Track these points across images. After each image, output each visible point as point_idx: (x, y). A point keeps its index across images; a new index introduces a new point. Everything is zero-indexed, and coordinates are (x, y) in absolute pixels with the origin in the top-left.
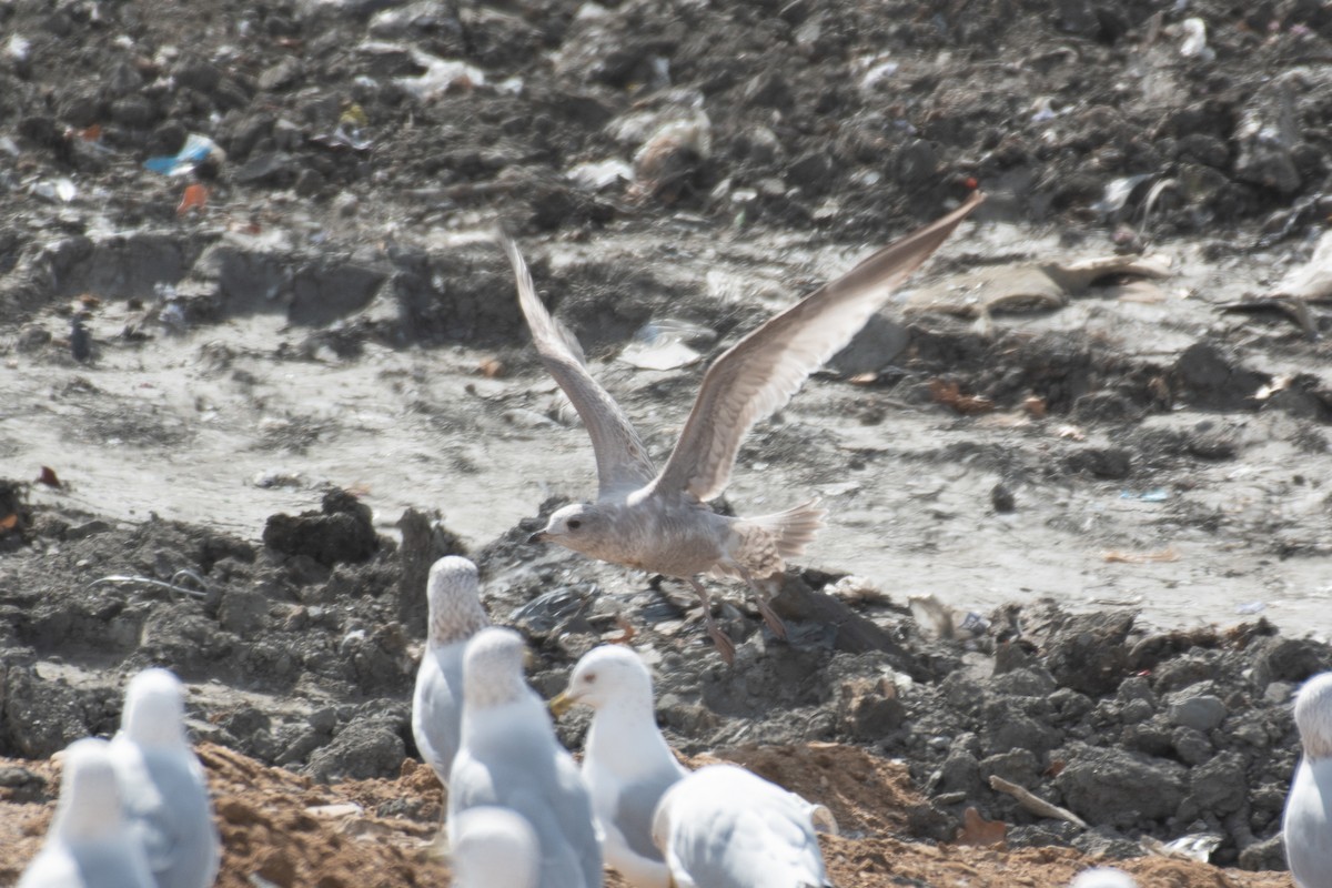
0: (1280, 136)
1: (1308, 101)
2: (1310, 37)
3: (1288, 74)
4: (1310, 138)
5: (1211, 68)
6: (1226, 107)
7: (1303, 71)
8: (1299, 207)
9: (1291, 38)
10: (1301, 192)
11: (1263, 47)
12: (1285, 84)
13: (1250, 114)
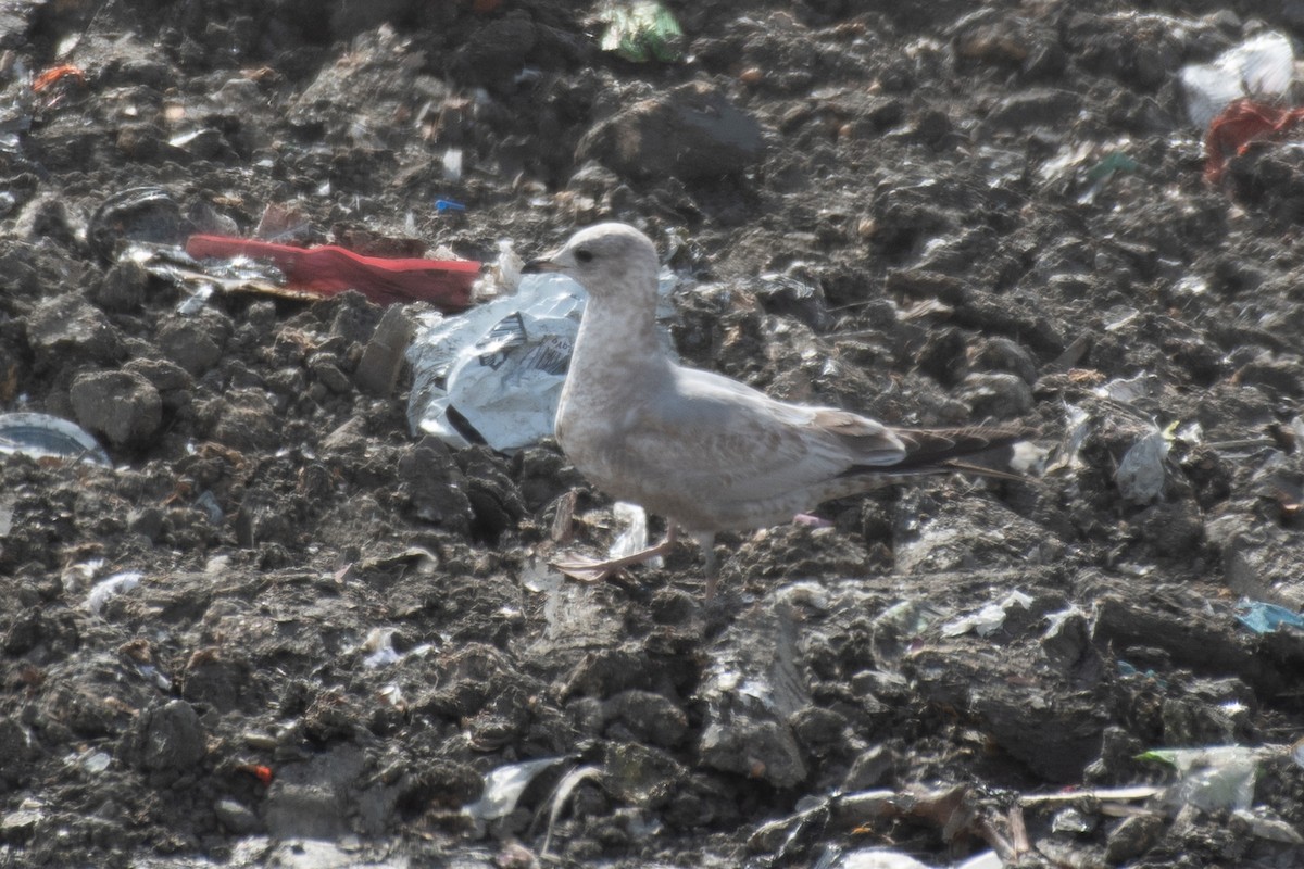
0: (771, 696)
1: (822, 636)
2: (823, 531)
3: (785, 593)
4: (821, 699)
5: (659, 581)
6: (684, 646)
7: (812, 587)
8: (805, 814)
9: (792, 532)
10: (807, 788)
11: (744, 547)
12: (781, 608)
13: (723, 657)
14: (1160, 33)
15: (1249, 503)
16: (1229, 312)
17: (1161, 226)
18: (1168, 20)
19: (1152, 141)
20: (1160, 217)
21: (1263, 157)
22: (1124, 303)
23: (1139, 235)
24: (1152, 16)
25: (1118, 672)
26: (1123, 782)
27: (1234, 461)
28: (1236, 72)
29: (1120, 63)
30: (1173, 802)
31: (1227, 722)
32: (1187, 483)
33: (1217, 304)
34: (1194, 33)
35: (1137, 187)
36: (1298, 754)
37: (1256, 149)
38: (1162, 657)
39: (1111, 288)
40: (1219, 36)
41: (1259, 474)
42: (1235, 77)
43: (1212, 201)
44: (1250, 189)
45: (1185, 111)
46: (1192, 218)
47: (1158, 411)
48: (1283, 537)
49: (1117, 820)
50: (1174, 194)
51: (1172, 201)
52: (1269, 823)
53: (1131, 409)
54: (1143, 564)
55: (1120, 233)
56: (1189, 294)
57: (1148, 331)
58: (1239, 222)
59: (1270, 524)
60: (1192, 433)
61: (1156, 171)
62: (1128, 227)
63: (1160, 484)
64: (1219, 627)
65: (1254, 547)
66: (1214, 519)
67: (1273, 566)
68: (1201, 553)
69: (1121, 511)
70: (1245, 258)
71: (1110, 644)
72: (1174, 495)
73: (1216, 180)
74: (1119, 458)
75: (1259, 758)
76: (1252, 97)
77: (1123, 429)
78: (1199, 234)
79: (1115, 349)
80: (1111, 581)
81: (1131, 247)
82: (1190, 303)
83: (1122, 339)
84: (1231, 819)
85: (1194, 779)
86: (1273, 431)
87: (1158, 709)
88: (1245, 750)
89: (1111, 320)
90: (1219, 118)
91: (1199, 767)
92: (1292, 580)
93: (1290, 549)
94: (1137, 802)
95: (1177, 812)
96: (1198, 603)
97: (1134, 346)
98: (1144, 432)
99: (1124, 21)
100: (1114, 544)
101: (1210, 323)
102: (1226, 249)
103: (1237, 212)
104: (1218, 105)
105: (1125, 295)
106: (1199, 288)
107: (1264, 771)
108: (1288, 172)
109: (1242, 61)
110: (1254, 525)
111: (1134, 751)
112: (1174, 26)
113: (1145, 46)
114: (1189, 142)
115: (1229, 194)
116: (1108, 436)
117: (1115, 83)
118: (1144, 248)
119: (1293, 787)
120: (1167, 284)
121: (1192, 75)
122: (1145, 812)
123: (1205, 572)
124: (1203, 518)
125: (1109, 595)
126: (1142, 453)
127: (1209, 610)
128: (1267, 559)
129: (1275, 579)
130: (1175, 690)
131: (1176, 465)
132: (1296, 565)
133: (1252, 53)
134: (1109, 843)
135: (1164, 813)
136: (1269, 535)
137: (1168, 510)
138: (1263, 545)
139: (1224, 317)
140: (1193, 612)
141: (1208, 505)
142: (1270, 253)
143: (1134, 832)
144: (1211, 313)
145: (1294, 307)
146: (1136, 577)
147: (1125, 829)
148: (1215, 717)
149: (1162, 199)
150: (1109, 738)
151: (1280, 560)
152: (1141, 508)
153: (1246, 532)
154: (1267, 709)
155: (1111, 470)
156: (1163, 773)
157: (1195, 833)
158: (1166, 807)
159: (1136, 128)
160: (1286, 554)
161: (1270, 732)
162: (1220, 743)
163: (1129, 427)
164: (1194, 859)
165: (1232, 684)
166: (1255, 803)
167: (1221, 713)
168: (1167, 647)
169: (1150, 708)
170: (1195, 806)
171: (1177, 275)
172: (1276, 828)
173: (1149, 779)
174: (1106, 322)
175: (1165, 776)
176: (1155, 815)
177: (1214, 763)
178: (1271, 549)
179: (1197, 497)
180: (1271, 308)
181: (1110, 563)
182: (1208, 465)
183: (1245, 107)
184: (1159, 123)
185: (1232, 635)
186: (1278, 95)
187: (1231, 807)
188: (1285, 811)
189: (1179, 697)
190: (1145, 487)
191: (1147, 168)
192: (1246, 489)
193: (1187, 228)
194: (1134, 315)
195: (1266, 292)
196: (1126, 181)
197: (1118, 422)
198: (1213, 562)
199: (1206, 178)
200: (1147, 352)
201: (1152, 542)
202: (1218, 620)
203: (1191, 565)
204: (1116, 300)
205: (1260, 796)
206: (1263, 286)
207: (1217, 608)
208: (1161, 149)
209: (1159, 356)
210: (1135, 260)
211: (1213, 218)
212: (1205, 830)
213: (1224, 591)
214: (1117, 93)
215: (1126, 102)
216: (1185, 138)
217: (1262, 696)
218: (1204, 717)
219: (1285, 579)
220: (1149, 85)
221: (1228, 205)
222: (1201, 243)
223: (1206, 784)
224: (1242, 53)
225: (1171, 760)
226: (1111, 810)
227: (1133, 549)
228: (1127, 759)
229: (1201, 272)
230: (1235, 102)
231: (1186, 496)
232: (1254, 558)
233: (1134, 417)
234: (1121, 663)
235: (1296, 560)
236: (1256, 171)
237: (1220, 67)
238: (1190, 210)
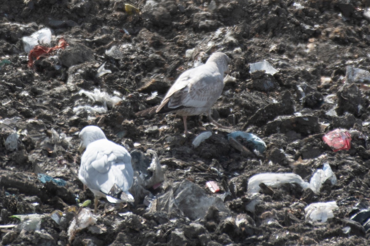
14: (17, 28)
15: (39, 151)
16: (34, 101)
17: (16, 78)
18: (19, 25)
19: (14, 56)
20: (16, 76)
21: (44, 60)
22: (7, 98)
23: (11, 81)
24: (15, 24)
25: (5, 195)
26: (6, 224)
27: (36, 140)
28: (37, 38)
29: (6, 36)
30: (19, 229)
31: (34, 208)
32: (24, 145)
33: (31, 99)
34: (26, 28)
35: (11, 68)
36: (52, 216)
37: (42, 58)
38: (17, 191)
39: (4, 94)
40: (32, 29)
41: (42, 143)
42: (36, 40)
43: (30, 72)
44: (40, 68)
45: (23, 48)
46: (25, 76)
47: (16, 127)
48: (48, 160)
49: (5, 233)
50: (20, 70)
51: (20, 72)
52: (44, 234)
53: (9, 126)
54: (12, 166)
55: (6, 80)
56: (24, 96)
57: (14, 105)
58: (37, 78)
59: (45, 156)
60: (25, 133)
61: (16, 64)
62: (8, 78)
63: (17, 146)
64: (32, 183)
65: (41, 162)
66: (31, 155)
67: (46, 167)
68: (27, 164)
69: (6, 153)
70: (39, 87)
71: (3, 187)
72: (20, 149)
73: (31, 66)
74: (6, 139)
75: (42, 217)
76: (40, 45)
77: (6, 131)
78: (27, 80)
79: (5, 110)
80: (3, 171)
81: (9, 84)
82: (24, 99)
83: (7, 108)
84: (35, 233)
85: (25, 223)
86: (45, 132)
87: (16, 205)
88: (38, 215)
89: (4, 103)
90: (32, 50)
91: (26, 220)
92: (51, 171)
93: (50, 163)
94: (10, 229)
95: (20, 231)
96: (26, 177)
97: (10, 110)
98: (12, 132)
99: (7, 25)
100: (4, 161)
101: (30, 104)
102: (33, 84)
103: (36, 75)
104: (32, 47)
105: (8, 96)
106: (27, 94)
107: (43, 221)
108: (50, 64)
109: (38, 35)
110: (41, 156)
111: (10, 216)
112: (21, 26)
113: (13, 32)
114: (24, 57)
115: (34, 70)
116: (3, 133)
117: (5, 41)
118: (12, 84)
119: (51, 225)
120: (18, 93)
121: (25, 39)
122: (12, 231)
123: (28, 169)
124: (28, 155)
125: (3, 175)
126: (12, 138)
127: (29, 179)
128: (44, 165)
129: (46, 171)
130: (20, 199)
131: (21, 141)
132: (52, 167)
133: (41, 33)
134: (3, 239)
135: (17, 232)
136: (45, 159)
137: (18, 153)
138: (43, 162)
139: (33, 102)
140: (25, 179)
141: (29, 151)
142: (45, 85)
143: (9, 236)
144: (30, 101)
145: (51, 99)
146: (10, 170)
147: (7, 236)
148: (31, 207)
149: (17, 71)
150: (3, 212)
151: (48, 166)
152: (11, 152)
153: (39, 158)
154: (44, 204)
155: (3, 142)
156: (17, 221)
157: (25, 237)
158: (18, 230)
159: (10, 53)
160: (49, 164)
161: (45, 210)
162: (32, 213)
163: (8, 131)
164: (25, 244)
165: (35, 198)
166: (41, 229)
167: (32, 206)
168: (18, 188)
169: (14, 204)
170: (25, 230)
171: (21, 91)
172: (46, 236)
173: (13, 223)
174: (2, 103)
175: (17, 222)
176: (15, 232)
177: (30, 219)
178: (45, 163)
179: (26, 149)
180: (46, 100)
181: (3, 166)
182: (29, 141)
183: (39, 47)
184: (16, 51)
185: (35, 185)
186: (47, 44)
187: (34, 230)
188: (48, 231)
189: (21, 201)
190: (12, 146)
191: (13, 63)
192: (39, 147)
193: (24, 79)
194: (10, 101)
195: (44, 96)
196: (8, 67)
197: (5, 129)
198: (30, 166)
199: (28, 66)
200: (13, 111)
201: (14, 161)
202: (31, 181)
203: (24, 167)
204: (5, 97)
205: (42, 227)
206: (43, 94)
207: (31, 178)
208: (17, 58)
209: (16, 112)
210: (10, 87)
211: (31, 76)
212: (28, 236)
213: (33, 174)
214: (5, 44)
215: (8, 46)
216: (23, 55)
217: (43, 201)
218: (28, 206)
219: (49, 171)
220: (14, 42)
221: (34, 73)
222: (27, 82)
223: (28, 224)
224: (38, 33)
225: (19, 218)
226: (3, 231)
227: (9, 162)
228: (7, 218)
229: (27, 90)
230: (36, 46)
231: (23, 149)
232: (41, 165)
233: (10, 128)
234: (6, 193)
235: (52, 166)
236: (41, 64)
237: (32, 37)
238: (24, 74)
